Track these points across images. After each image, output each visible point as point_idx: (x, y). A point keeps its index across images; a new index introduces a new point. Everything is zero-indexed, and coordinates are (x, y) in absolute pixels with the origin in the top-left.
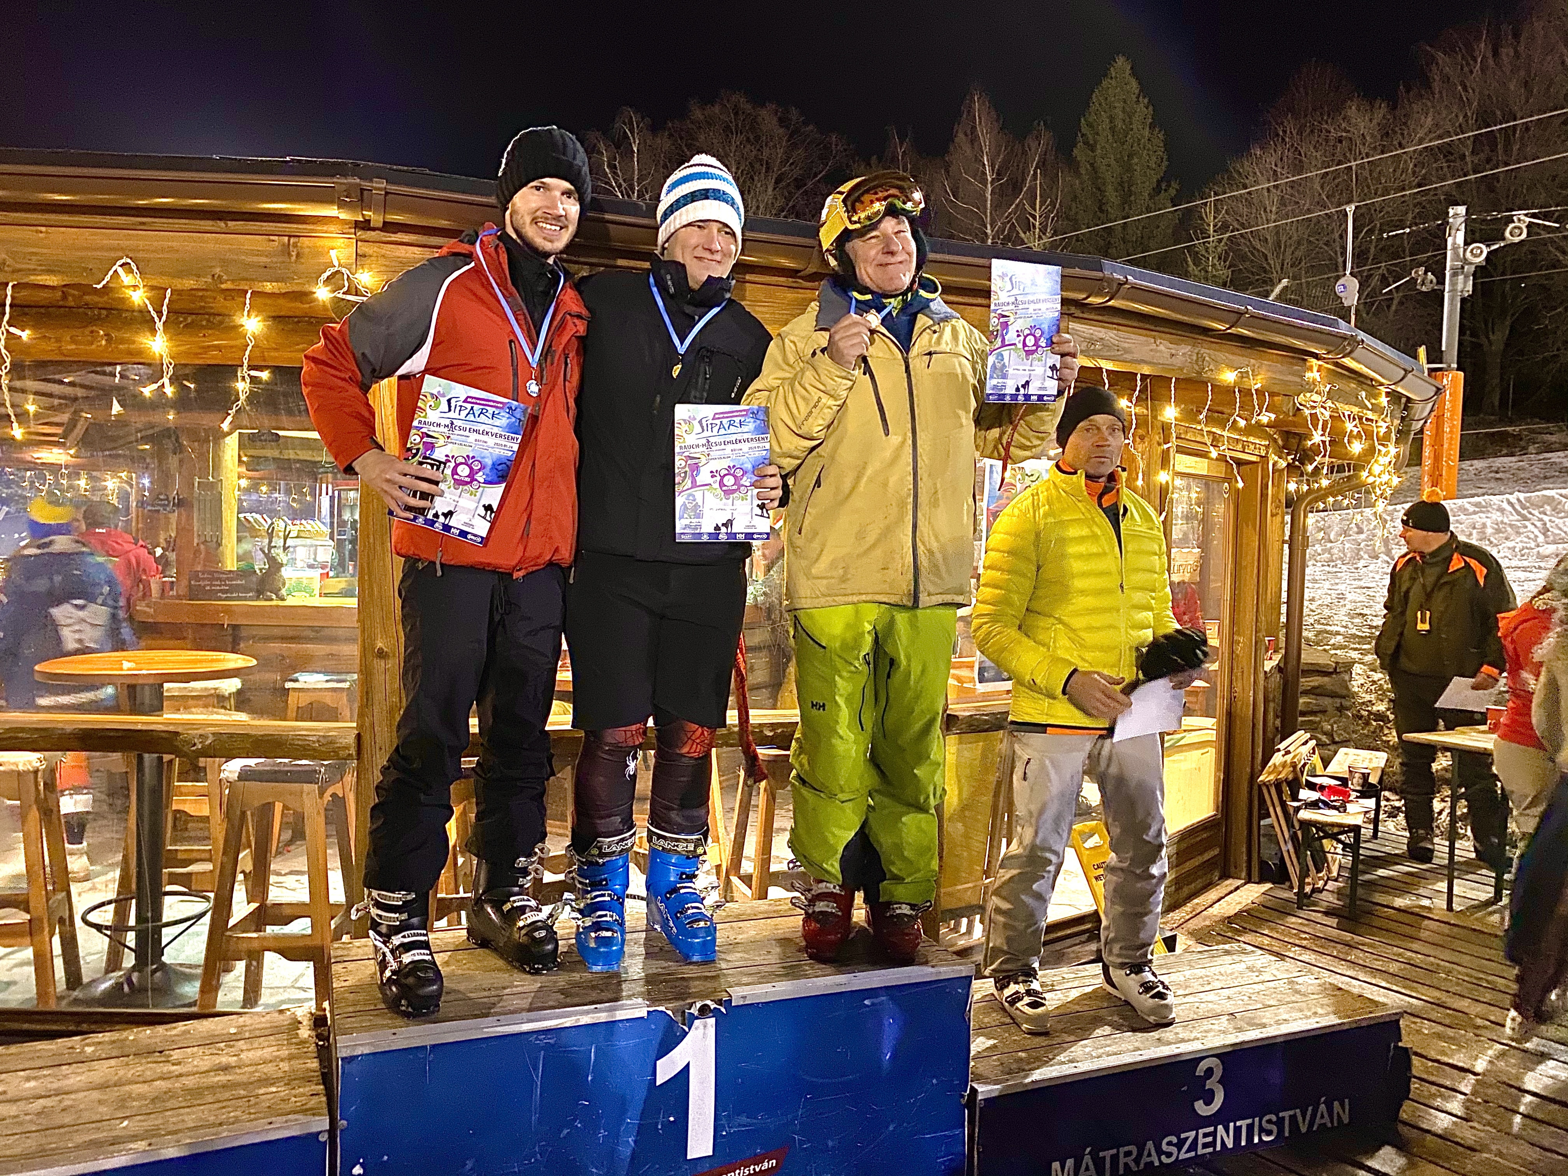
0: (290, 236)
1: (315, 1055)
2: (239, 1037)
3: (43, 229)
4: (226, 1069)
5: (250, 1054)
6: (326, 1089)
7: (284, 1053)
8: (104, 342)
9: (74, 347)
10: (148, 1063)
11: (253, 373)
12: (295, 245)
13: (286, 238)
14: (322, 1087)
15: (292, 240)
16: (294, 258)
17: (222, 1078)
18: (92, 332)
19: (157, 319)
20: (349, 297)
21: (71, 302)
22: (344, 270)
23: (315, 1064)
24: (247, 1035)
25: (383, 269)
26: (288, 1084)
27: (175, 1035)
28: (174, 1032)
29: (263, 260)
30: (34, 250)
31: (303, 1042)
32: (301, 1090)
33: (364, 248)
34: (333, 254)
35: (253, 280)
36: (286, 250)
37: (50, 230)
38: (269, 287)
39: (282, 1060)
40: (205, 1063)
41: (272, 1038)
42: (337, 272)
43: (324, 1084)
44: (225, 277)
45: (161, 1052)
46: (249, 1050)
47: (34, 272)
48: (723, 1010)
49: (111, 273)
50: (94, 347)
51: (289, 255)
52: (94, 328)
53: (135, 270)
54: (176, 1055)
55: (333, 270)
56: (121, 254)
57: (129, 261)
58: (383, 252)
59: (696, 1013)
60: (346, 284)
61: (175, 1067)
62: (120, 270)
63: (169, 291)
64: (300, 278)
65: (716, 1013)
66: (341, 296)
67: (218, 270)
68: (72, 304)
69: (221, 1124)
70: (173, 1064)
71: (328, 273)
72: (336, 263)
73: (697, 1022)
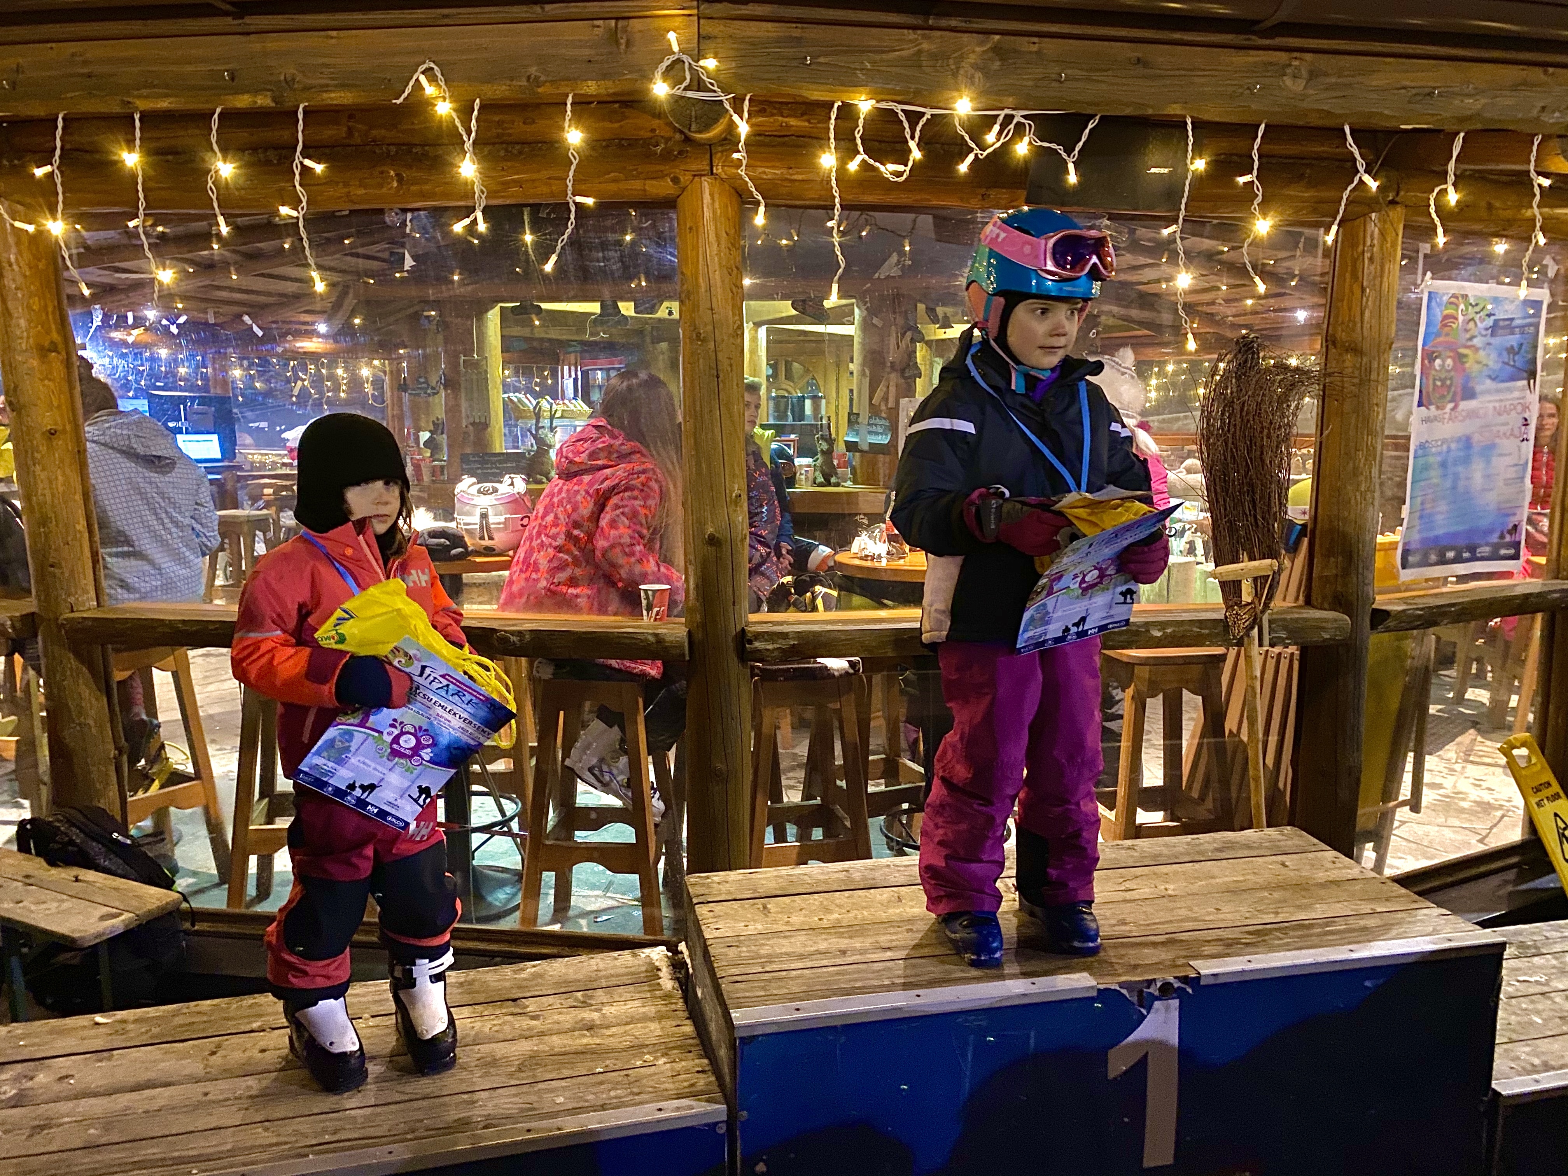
0: (617, 19)
1: (686, 1014)
2: (595, 985)
3: (334, 33)
4: (590, 1027)
5: (613, 1010)
6: (711, 1063)
7: (650, 1010)
8: (395, 184)
9: (364, 191)
10: (506, 1014)
11: (579, 199)
12: (625, 30)
13: (613, 22)
14: (706, 1061)
15: (621, 23)
16: (623, 47)
17: (587, 1040)
18: (382, 173)
19: (465, 138)
20: (690, 94)
21: (357, 139)
22: (685, 58)
23: (688, 1028)
24: (604, 985)
25: (732, 53)
26: (667, 1054)
27: (525, 979)
28: (523, 975)
29: (587, 52)
30: (326, 60)
31: (667, 996)
32: (683, 1063)
33: (708, 27)
34: (672, 36)
35: (575, 79)
36: (613, 37)
37: (343, 33)
38: (591, 88)
39: (652, 1019)
40: (568, 1018)
41: (631, 988)
42: (680, 61)
43: (707, 1056)
44: (543, 78)
45: (514, 1000)
46: (611, 1004)
47: (325, 88)
48: (1190, 991)
49: (411, 83)
50: (384, 190)
51: (617, 43)
52: (385, 168)
53: (440, 76)
54: (532, 1006)
55: (672, 58)
56: (421, 59)
57: (432, 65)
58: (730, 31)
59: (1157, 993)
60: (688, 77)
61: (534, 1022)
62: (423, 79)
63: (478, 101)
64: (630, 72)
65: (1180, 993)
66: (679, 93)
67: (533, 70)
68: (359, 141)
69: (603, 1107)
70: (535, 1018)
71: (666, 63)
72: (676, 48)
73: (1157, 1004)
